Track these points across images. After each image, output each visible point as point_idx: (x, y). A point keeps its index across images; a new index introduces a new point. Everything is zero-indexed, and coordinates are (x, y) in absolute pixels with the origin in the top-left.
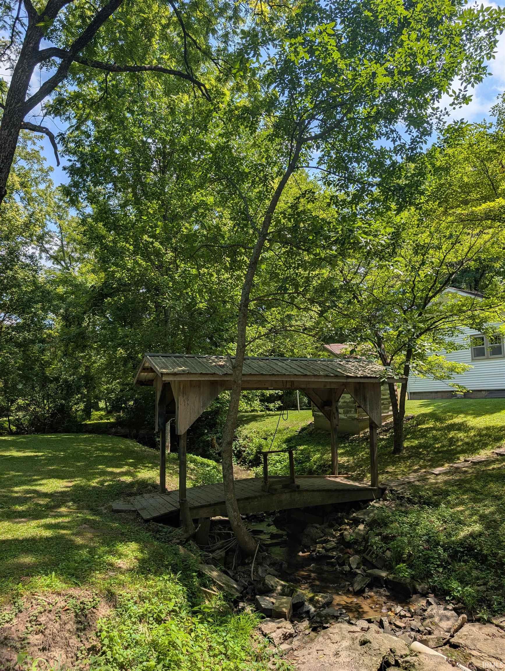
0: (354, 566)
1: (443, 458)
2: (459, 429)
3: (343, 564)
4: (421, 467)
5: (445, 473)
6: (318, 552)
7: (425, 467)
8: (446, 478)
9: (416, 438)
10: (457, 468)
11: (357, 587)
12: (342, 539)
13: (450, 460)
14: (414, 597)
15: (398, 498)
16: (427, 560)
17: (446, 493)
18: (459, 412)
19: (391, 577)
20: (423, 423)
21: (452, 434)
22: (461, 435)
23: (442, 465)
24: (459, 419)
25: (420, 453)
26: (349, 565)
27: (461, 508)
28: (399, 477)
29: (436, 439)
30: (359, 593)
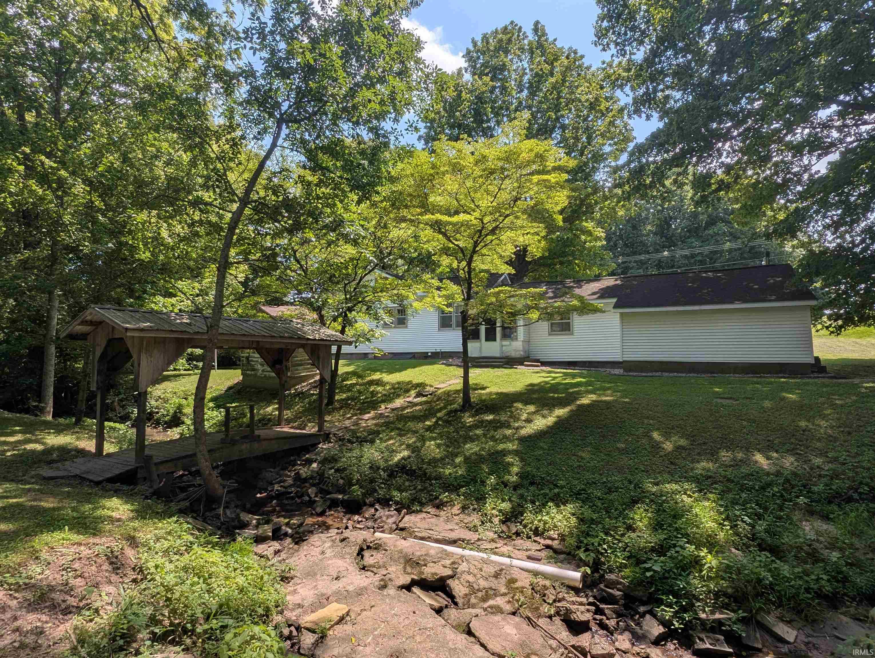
0: (313, 496)
1: (368, 407)
2: (377, 384)
3: (302, 495)
4: (353, 415)
5: (373, 419)
6: (277, 490)
7: (356, 415)
8: (374, 422)
9: (344, 393)
10: (381, 414)
11: (319, 510)
12: (298, 477)
13: (375, 408)
14: (365, 508)
15: (340, 440)
16: (372, 481)
17: (378, 433)
18: (375, 370)
19: (346, 498)
20: (347, 379)
21: (372, 389)
22: (379, 389)
23: (369, 413)
24: (376, 376)
25: (350, 405)
26: (309, 495)
27: (391, 442)
28: (336, 424)
29: (360, 392)
30: (322, 514)
